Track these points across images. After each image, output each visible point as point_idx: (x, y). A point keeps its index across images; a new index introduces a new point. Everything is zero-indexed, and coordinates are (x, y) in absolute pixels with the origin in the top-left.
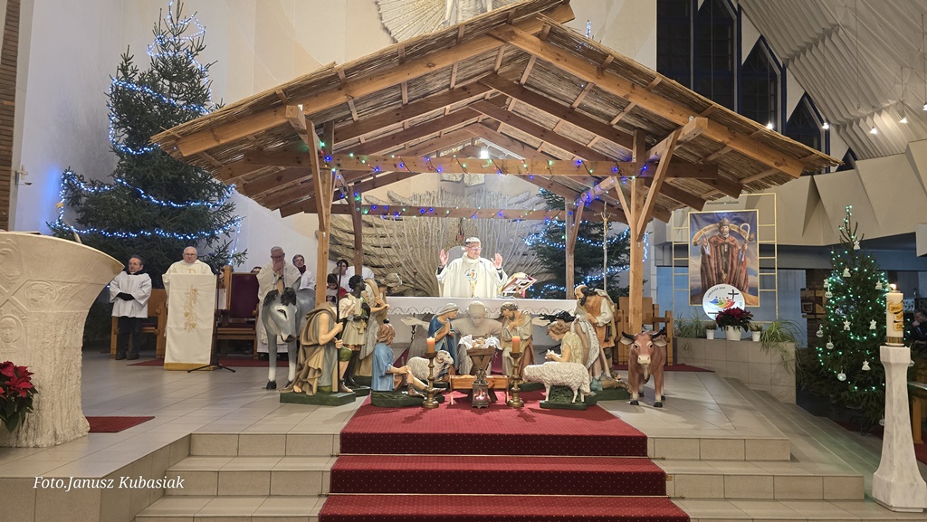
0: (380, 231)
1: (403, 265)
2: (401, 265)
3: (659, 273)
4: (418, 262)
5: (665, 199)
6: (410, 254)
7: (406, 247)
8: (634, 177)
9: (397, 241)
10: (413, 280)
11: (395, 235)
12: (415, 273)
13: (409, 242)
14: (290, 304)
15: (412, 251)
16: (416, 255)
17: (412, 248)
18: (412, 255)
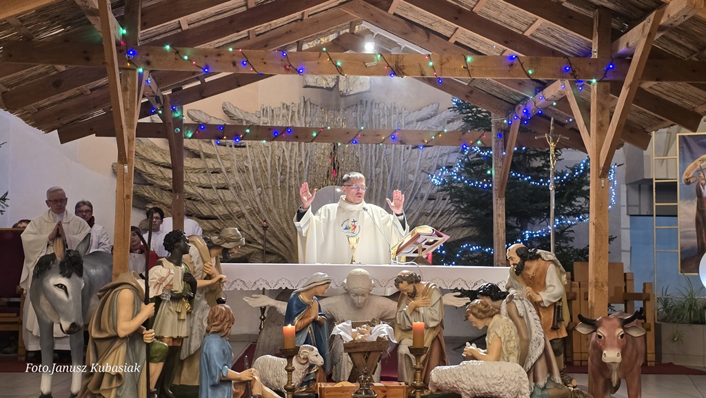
0: (211, 163)
1: (247, 215)
2: (243, 216)
3: (633, 226)
4: (269, 211)
5: (642, 114)
6: (258, 199)
7: (251, 187)
8: (594, 81)
9: (237, 178)
10: (262, 237)
11: (234, 169)
12: (265, 228)
13: (256, 180)
14: (74, 276)
15: (260, 195)
16: (267, 199)
17: (260, 189)
18: (261, 199)
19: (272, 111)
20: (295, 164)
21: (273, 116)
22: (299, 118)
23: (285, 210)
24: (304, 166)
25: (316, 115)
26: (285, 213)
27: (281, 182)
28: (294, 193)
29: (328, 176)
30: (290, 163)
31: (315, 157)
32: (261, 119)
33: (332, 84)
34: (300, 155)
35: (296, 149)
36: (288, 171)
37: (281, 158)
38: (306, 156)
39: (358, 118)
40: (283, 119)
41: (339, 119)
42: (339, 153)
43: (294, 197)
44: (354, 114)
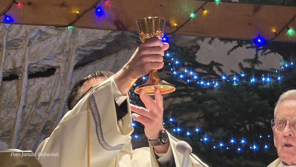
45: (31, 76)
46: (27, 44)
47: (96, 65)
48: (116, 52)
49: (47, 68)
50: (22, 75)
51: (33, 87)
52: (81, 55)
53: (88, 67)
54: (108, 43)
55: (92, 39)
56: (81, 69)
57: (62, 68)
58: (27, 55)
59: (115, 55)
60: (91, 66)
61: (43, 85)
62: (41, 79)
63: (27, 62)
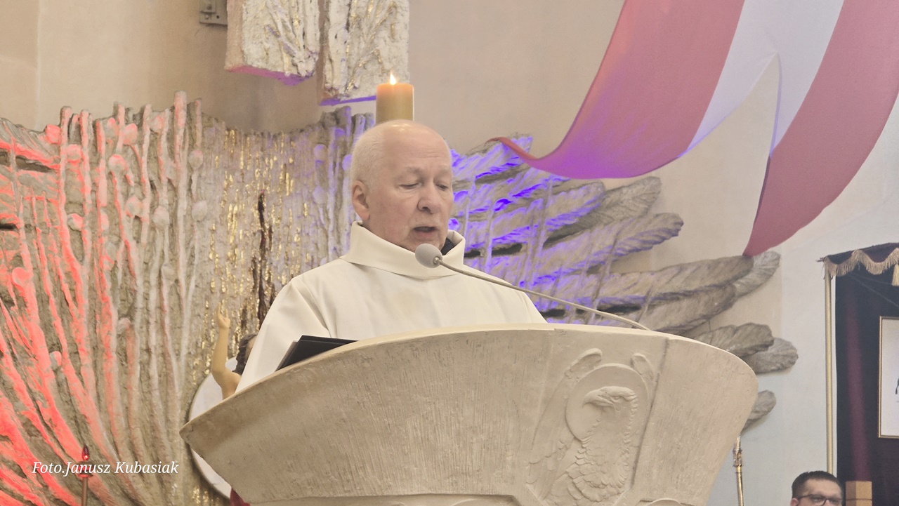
15: (56, 371)
16: (76, 385)
17: (56, 354)
18: (59, 385)
19: (94, 126)
20: (160, 284)
21: (95, 144)
22: (172, 153)
23: (128, 417)
24: (183, 294)
25: (216, 147)
26: (129, 427)
27: (119, 336)
28: (154, 370)
29: (243, 323)
30: (147, 282)
31: (210, 268)
32: (62, 148)
33: (306, 67)
34: (174, 260)
35: (163, 242)
36: (140, 303)
37: (120, 265)
38: (190, 264)
39: (331, 164)
40: (125, 151)
41: (276, 163)
42: (275, 260)
43: (155, 381)
44: (318, 152)
45: (495, 253)
46: (492, 215)
47: (567, 242)
48: (591, 227)
49: (512, 244)
50: (485, 252)
51: (497, 267)
52: (551, 230)
53: (558, 244)
54: (581, 217)
55: (564, 211)
56: (551, 246)
57: (530, 246)
58: (491, 229)
59: (589, 230)
60: (562, 243)
61: (507, 264)
62: (507, 256)
63: (492, 236)
